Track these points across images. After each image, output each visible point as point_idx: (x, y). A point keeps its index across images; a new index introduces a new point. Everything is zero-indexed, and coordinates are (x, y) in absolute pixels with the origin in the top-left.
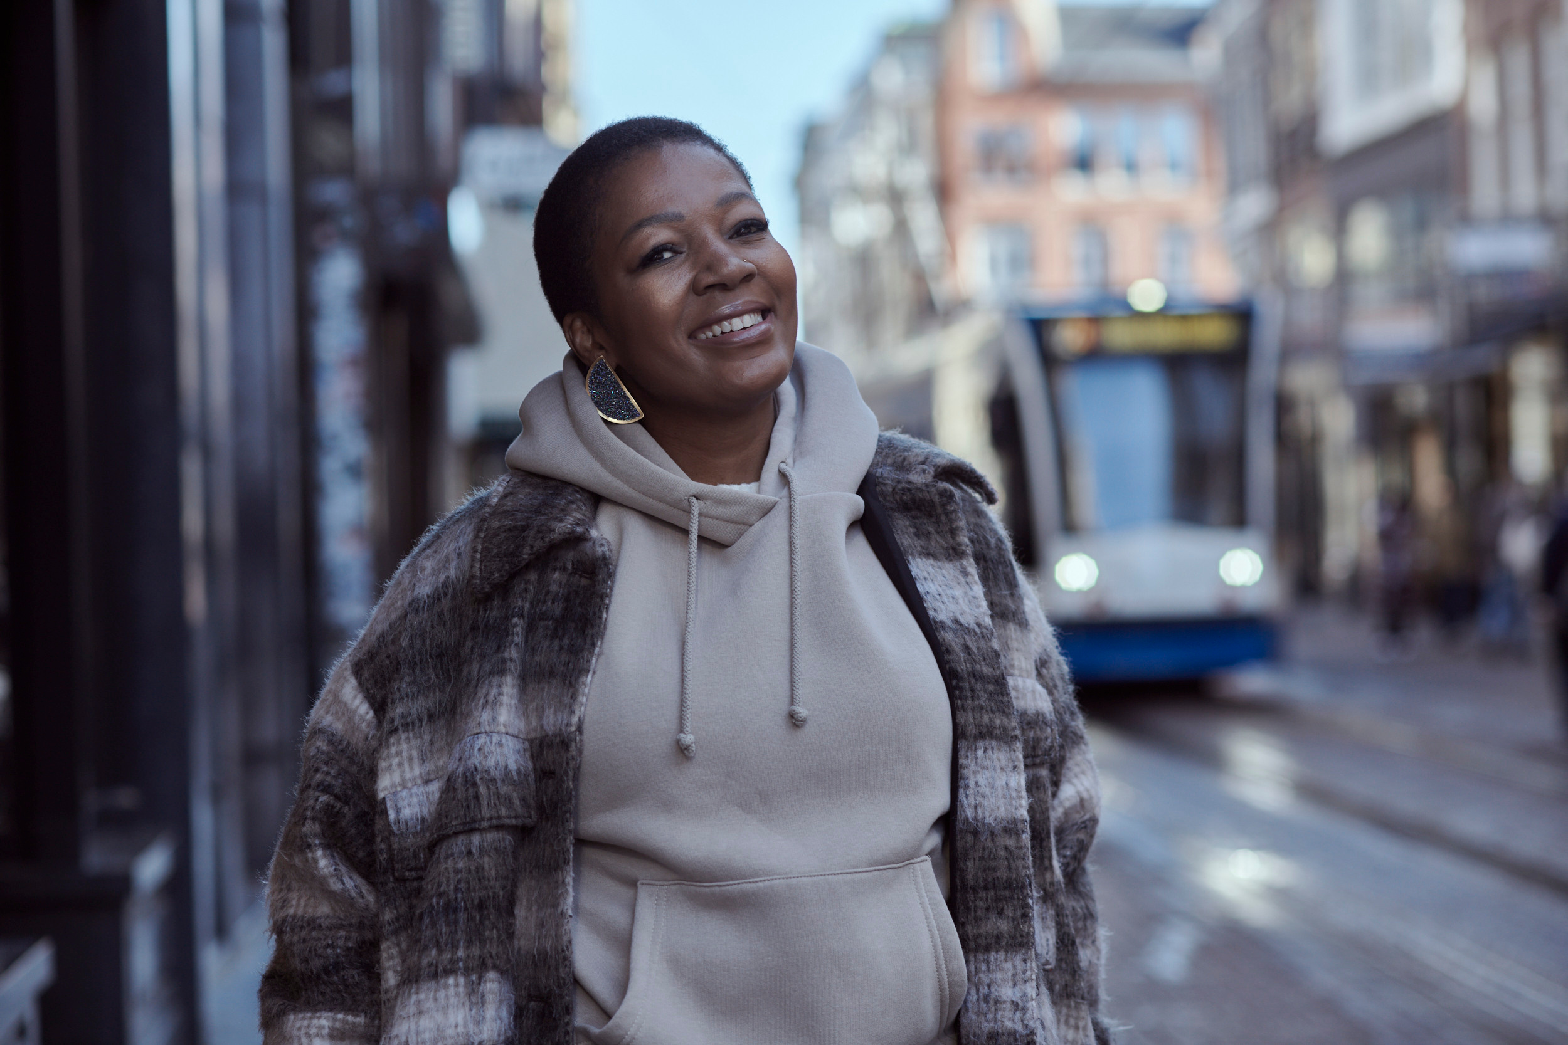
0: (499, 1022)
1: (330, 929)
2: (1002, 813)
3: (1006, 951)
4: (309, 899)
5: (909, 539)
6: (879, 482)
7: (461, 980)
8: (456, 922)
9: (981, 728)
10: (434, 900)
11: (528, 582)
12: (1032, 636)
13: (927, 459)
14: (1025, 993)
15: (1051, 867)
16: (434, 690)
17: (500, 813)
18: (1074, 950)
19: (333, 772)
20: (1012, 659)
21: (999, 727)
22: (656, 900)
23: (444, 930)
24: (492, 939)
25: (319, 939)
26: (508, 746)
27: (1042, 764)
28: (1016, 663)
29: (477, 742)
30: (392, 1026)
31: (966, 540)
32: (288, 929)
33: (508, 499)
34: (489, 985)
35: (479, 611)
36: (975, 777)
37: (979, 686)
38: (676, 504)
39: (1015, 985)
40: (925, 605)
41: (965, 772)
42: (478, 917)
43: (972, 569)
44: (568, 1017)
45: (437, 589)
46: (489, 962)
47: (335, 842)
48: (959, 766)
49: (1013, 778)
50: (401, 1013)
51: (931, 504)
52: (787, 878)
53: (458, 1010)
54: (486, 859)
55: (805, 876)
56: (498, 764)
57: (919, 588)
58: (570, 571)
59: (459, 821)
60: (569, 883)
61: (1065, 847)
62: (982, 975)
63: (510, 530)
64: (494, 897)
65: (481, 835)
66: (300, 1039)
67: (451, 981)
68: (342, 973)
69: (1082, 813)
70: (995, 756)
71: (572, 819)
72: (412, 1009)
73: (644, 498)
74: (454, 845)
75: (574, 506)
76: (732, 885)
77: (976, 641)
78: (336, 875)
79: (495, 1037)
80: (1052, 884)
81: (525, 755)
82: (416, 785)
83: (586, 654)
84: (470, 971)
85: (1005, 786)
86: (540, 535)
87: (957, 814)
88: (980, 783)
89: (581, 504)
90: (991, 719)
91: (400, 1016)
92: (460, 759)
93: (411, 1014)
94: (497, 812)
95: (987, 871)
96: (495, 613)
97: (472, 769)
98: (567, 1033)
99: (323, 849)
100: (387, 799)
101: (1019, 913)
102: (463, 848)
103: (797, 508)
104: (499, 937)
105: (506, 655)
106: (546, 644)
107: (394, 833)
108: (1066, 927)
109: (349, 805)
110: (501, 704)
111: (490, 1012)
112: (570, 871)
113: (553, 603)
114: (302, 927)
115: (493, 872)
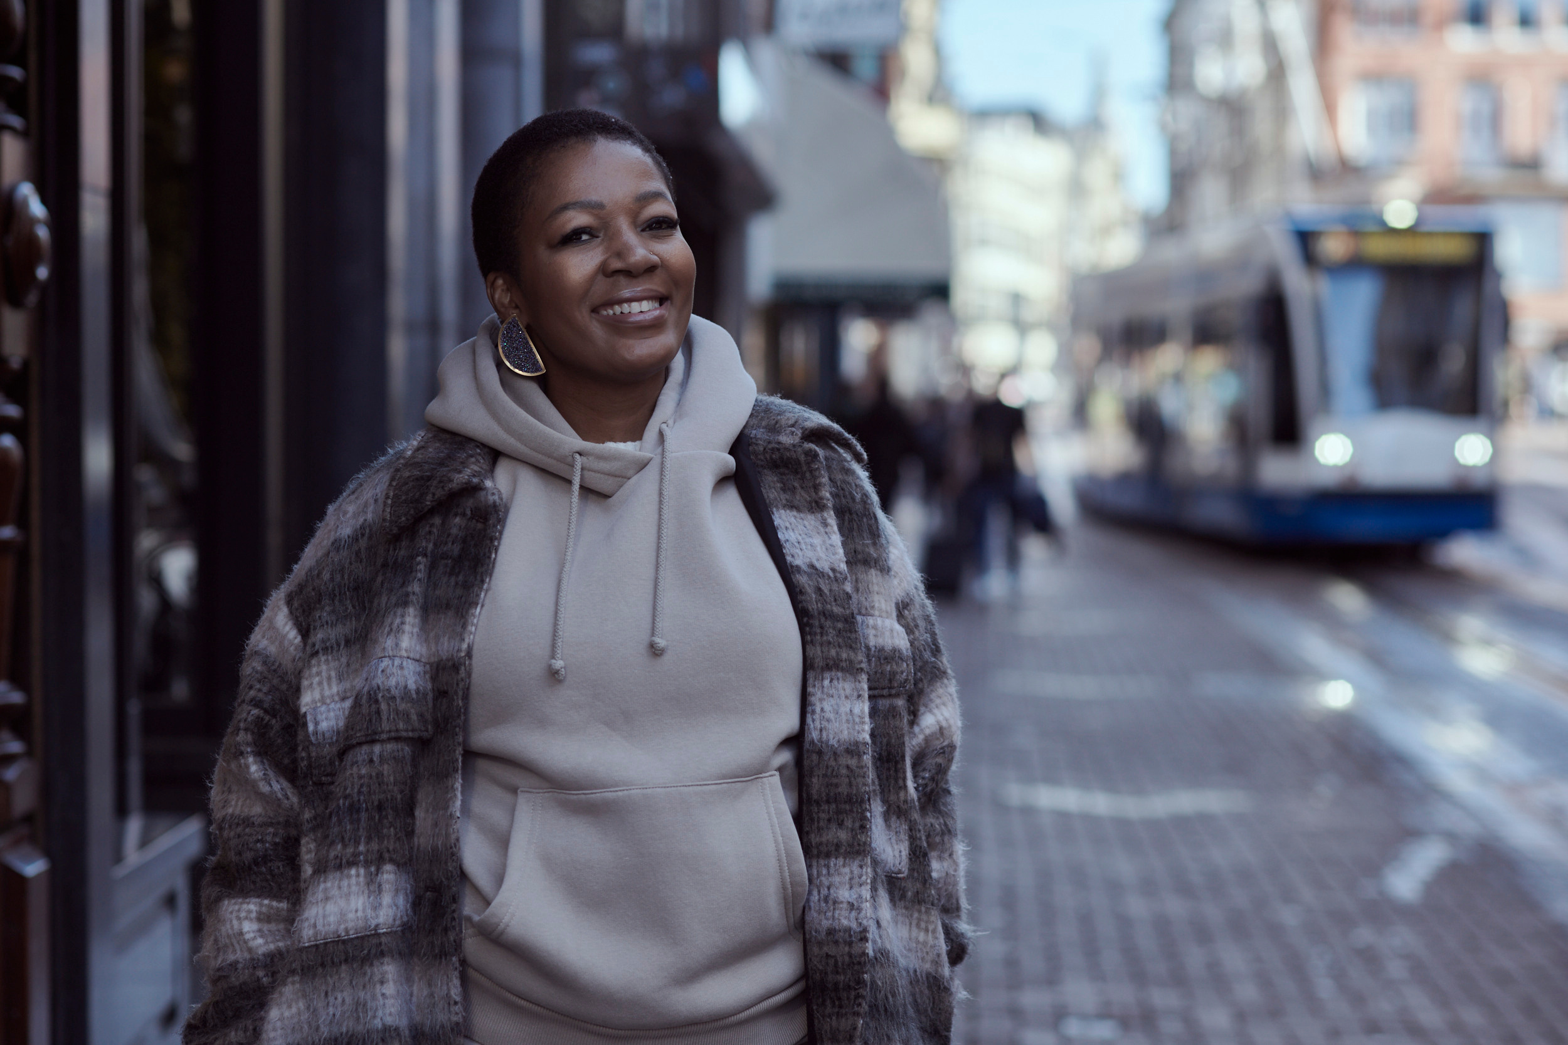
0: (394, 908)
1: (261, 826)
2: (845, 735)
3: (845, 858)
4: (245, 800)
5: (776, 493)
6: (752, 443)
7: (362, 871)
8: (359, 820)
9: (828, 661)
10: (341, 801)
11: (432, 525)
12: (896, 582)
13: (796, 422)
14: (860, 895)
15: (905, 787)
16: (351, 620)
17: (398, 726)
18: (925, 861)
19: (265, 689)
20: (873, 601)
21: (846, 660)
22: (533, 805)
23: (348, 828)
24: (390, 836)
25: (251, 835)
26: (409, 668)
27: (897, 695)
28: (877, 605)
29: (380, 665)
30: (303, 911)
31: (828, 495)
32: (227, 826)
33: (420, 452)
34: (385, 876)
35: (389, 551)
36: (821, 704)
37: (828, 623)
38: (562, 460)
39: (851, 888)
40: (784, 551)
41: (813, 699)
42: (377, 817)
43: (832, 521)
44: (455, 905)
45: (356, 530)
46: (386, 855)
47: (263, 751)
48: (808, 693)
49: (857, 705)
50: (311, 899)
51: (798, 462)
52: (643, 788)
53: (358, 896)
54: (386, 767)
55: (659, 787)
56: (399, 684)
57: (779, 536)
58: (469, 517)
59: (363, 733)
60: (457, 789)
61: (924, 770)
62: (823, 879)
63: (417, 479)
64: (392, 800)
65: (382, 745)
66: (231, 921)
67: (353, 872)
68: (269, 864)
69: (942, 740)
70: (840, 686)
71: (461, 733)
72: (320, 896)
73: (534, 454)
74: (359, 754)
75: (473, 460)
76: (595, 793)
77: (829, 583)
78: (265, 779)
79: (391, 920)
80: (906, 801)
81: (425, 676)
82: (333, 701)
83: (476, 589)
84: (369, 864)
85: (849, 712)
86: (442, 484)
87: (804, 736)
88: (825, 709)
89: (479, 458)
90: (837, 653)
91: (310, 902)
92: (367, 679)
93: (320, 900)
94: (396, 726)
95: (830, 786)
96: (402, 552)
97: (376, 688)
98: (453, 919)
99: (254, 756)
100: (307, 713)
101: (857, 825)
102: (366, 756)
103: (668, 464)
104: (395, 835)
105: (410, 589)
106: (445, 580)
107: (312, 743)
108: (918, 841)
109: (276, 718)
110: (403, 632)
111: (387, 899)
112: (458, 778)
113: (453, 544)
114: (238, 825)
115: (392, 778)
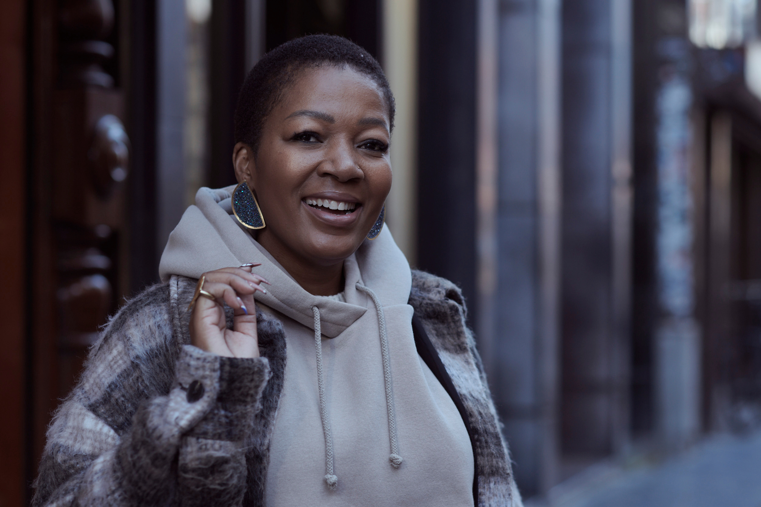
9: (493, 468)
40: (453, 383)
48: (479, 493)
57: (448, 372)
70: (499, 487)
90: (497, 463)
